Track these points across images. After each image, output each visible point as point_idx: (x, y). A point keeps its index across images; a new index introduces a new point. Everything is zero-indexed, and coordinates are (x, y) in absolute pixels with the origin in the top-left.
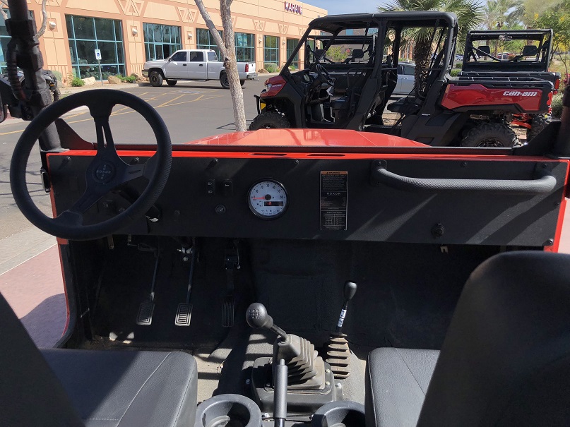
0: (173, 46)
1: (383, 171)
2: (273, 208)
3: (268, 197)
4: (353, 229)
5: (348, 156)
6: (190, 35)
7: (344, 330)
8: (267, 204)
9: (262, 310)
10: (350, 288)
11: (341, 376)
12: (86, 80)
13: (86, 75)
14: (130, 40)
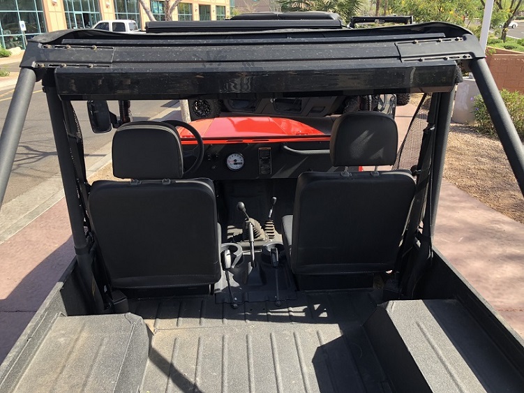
0: (92, 15)
1: (286, 147)
2: (238, 165)
3: (235, 160)
4: (274, 173)
5: (270, 141)
6: (108, 3)
7: (271, 218)
8: (236, 164)
9: (243, 204)
10: (274, 200)
11: (271, 237)
12: (12, 50)
13: (10, 45)
14: (50, 10)
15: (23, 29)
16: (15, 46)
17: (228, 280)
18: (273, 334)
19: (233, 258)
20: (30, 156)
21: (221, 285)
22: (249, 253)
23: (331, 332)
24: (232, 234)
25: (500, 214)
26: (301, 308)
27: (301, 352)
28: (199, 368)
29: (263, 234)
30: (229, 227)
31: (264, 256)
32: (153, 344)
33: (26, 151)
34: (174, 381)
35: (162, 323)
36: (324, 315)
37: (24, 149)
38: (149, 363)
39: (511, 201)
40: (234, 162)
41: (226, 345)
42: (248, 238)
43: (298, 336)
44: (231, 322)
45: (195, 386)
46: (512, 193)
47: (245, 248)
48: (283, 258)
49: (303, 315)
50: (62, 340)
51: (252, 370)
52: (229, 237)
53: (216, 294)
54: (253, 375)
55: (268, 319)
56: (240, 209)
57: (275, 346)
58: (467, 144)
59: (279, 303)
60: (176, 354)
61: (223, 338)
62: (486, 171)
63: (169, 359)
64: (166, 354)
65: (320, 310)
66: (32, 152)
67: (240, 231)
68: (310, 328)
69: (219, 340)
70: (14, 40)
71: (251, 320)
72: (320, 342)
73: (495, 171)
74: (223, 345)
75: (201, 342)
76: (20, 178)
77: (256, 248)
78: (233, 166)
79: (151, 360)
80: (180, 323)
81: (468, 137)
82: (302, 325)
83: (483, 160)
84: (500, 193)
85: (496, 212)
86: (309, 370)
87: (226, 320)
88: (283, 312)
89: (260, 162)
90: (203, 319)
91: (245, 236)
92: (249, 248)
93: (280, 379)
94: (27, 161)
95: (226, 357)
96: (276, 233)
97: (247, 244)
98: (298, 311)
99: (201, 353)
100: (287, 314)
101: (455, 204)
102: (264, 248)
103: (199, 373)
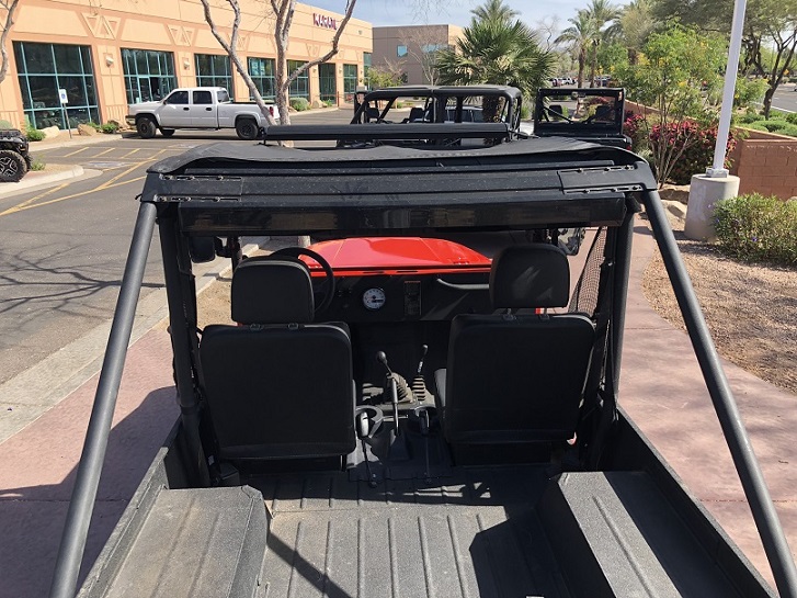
0: (163, 80)
1: (440, 280)
2: (377, 304)
4: (424, 313)
5: (420, 272)
6: (187, 63)
7: (421, 374)
9: (384, 355)
10: (425, 348)
11: (421, 398)
12: (45, 130)
13: (43, 123)
14: (103, 73)
15: (64, 100)
16: (51, 125)
17: (365, 451)
18: (422, 518)
19: (371, 424)
20: (82, 287)
21: (355, 458)
22: (392, 420)
23: (495, 516)
24: (369, 394)
25: (742, 370)
26: (458, 488)
27: (456, 539)
28: (330, 556)
29: (410, 395)
30: (365, 385)
31: (411, 422)
32: (272, 528)
33: (76, 280)
34: (299, 571)
35: (281, 505)
36: (487, 495)
37: (72, 277)
38: (267, 549)
39: (760, 352)
40: (373, 298)
41: (362, 530)
42: (390, 399)
43: (452, 521)
44: (369, 503)
45: (325, 576)
46: (762, 341)
47: (386, 413)
48: (435, 425)
49: (460, 495)
50: (170, 515)
51: (395, 558)
52: (365, 398)
53: (349, 470)
54: (395, 564)
55: (415, 500)
56: (381, 360)
57: (424, 532)
58: (704, 271)
59: (429, 481)
60: (300, 541)
61: (359, 522)
62: (727, 310)
63: (292, 547)
64: (288, 540)
65: (482, 490)
66: (83, 281)
67: (381, 390)
68: (469, 511)
69: (354, 525)
70: (49, 116)
71: (393, 501)
72: (480, 527)
73: (740, 310)
74: (359, 531)
75: (332, 526)
76: (69, 318)
77: (400, 413)
78: (370, 305)
79: (270, 547)
80: (305, 505)
81: (705, 260)
82: (458, 507)
83: (724, 293)
84: (744, 341)
85: (736, 368)
86: (465, 559)
87: (362, 502)
88: (435, 492)
89: (407, 299)
90: (332, 500)
91: (386, 397)
92: (391, 413)
93: (429, 569)
94: (78, 294)
95: (363, 544)
96: (427, 393)
97: (388, 407)
98: (454, 491)
99: (331, 540)
100: (440, 495)
101: (679, 357)
102: (411, 412)
103: (330, 562)
